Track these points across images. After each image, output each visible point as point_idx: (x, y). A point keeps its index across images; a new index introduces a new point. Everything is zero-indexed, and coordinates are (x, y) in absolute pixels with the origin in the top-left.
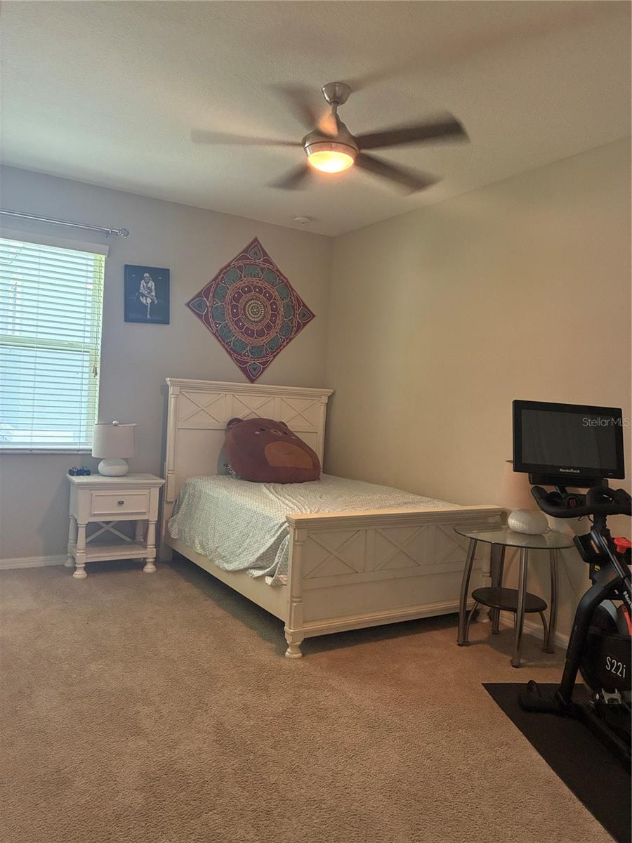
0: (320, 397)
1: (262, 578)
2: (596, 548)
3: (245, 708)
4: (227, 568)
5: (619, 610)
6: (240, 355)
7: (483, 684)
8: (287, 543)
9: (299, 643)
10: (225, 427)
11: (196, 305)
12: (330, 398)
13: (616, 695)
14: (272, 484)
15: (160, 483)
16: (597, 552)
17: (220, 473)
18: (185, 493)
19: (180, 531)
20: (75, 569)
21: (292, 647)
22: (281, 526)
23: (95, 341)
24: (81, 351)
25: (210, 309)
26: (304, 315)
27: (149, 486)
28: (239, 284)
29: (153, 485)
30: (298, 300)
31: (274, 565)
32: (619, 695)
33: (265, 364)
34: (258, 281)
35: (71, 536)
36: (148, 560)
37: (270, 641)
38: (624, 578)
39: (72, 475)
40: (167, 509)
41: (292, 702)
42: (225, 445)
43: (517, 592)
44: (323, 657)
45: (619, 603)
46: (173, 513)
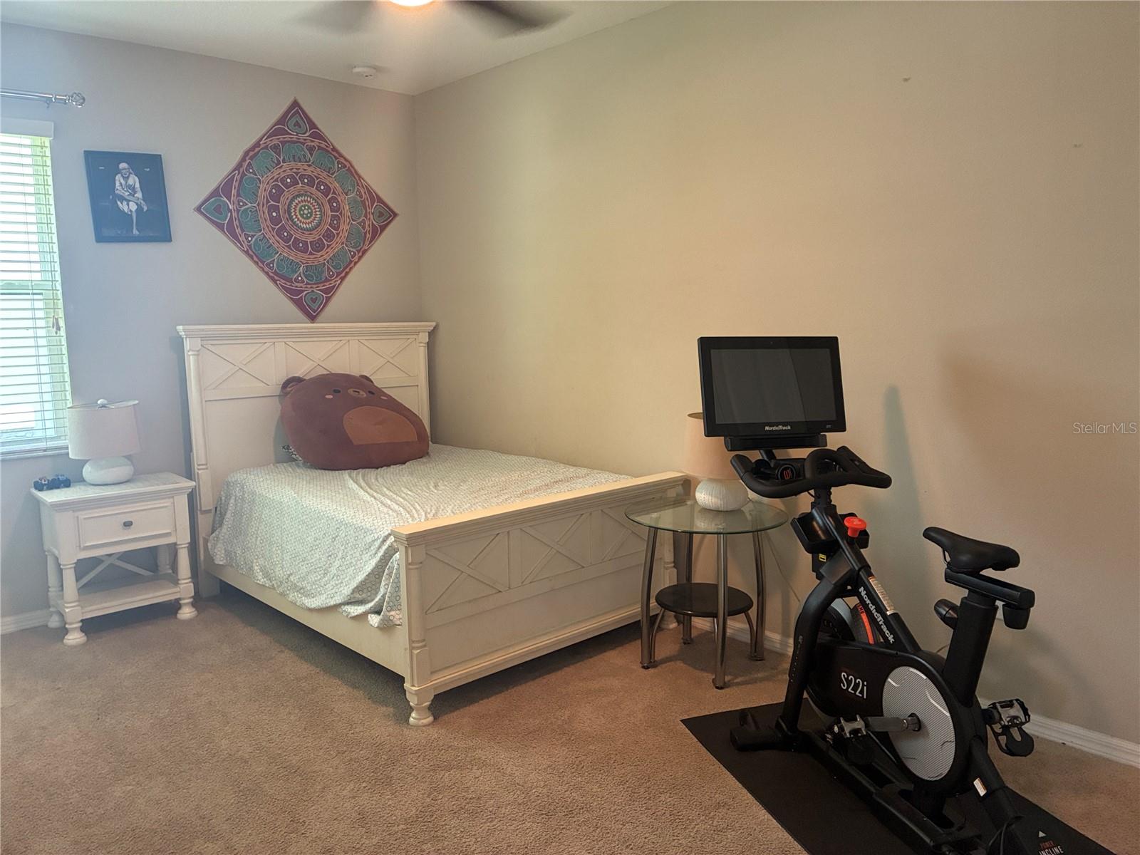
0: (417, 333)
1: (363, 617)
2: (820, 532)
3: (362, 818)
4: (309, 605)
5: (854, 611)
6: (289, 280)
7: (682, 721)
8: (396, 566)
9: (428, 703)
10: (278, 391)
11: (212, 209)
12: (432, 334)
13: (859, 724)
14: (360, 470)
15: (187, 488)
16: (823, 537)
17: (279, 461)
18: (228, 497)
19: (228, 554)
20: (66, 631)
21: (417, 710)
22: (384, 541)
23: (49, 276)
24: (28, 294)
25: (235, 215)
26: (381, 215)
27: (171, 494)
28: (276, 173)
29: (178, 491)
30: (369, 191)
31: (379, 597)
32: (863, 723)
33: (330, 292)
34: (306, 167)
35: (52, 580)
36: (182, 602)
37: (384, 703)
38: (860, 570)
39: (41, 490)
40: (204, 522)
41: (429, 796)
42: (282, 417)
43: (716, 587)
44: (464, 716)
45: (853, 601)
46: (213, 527)
